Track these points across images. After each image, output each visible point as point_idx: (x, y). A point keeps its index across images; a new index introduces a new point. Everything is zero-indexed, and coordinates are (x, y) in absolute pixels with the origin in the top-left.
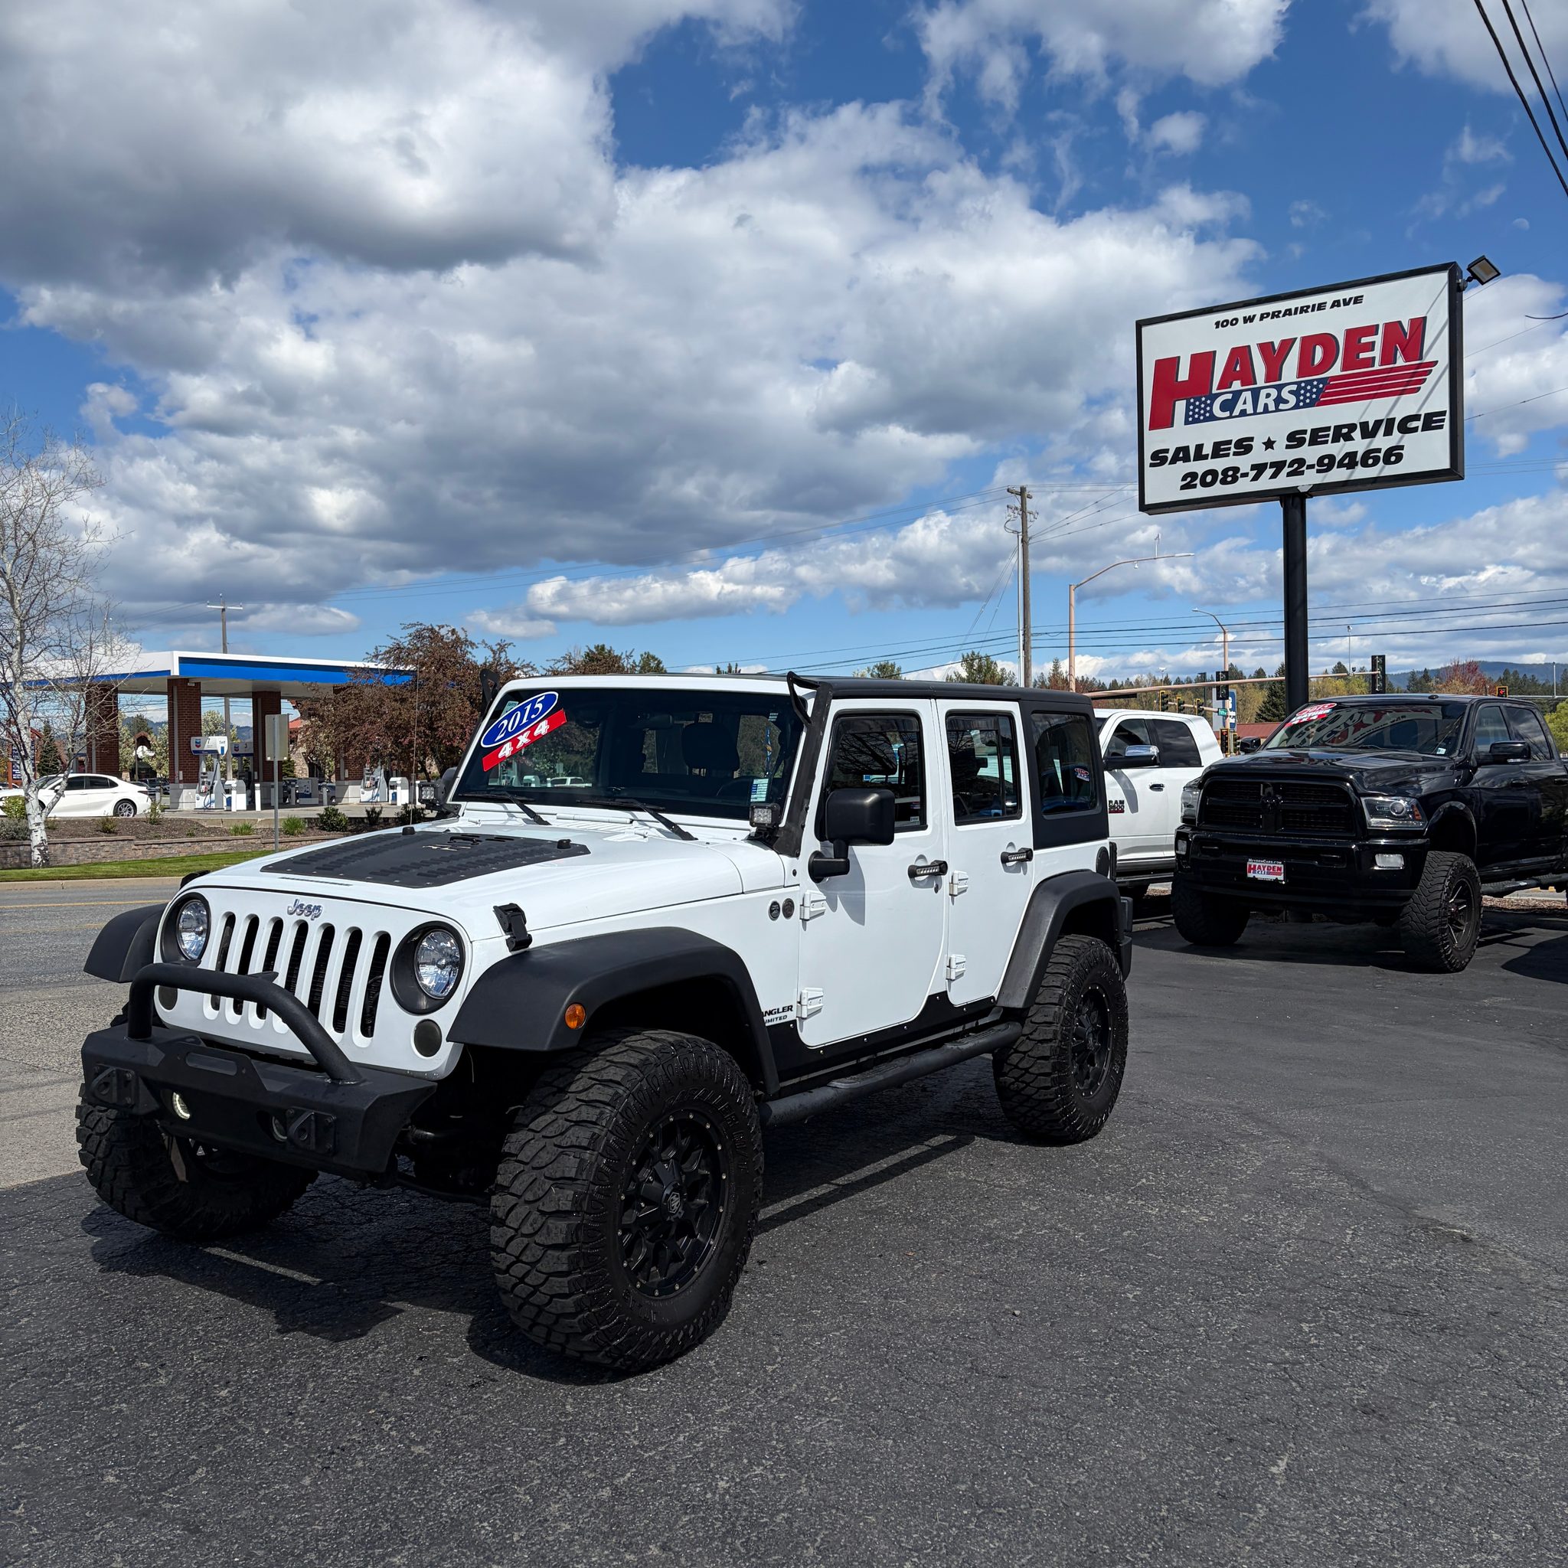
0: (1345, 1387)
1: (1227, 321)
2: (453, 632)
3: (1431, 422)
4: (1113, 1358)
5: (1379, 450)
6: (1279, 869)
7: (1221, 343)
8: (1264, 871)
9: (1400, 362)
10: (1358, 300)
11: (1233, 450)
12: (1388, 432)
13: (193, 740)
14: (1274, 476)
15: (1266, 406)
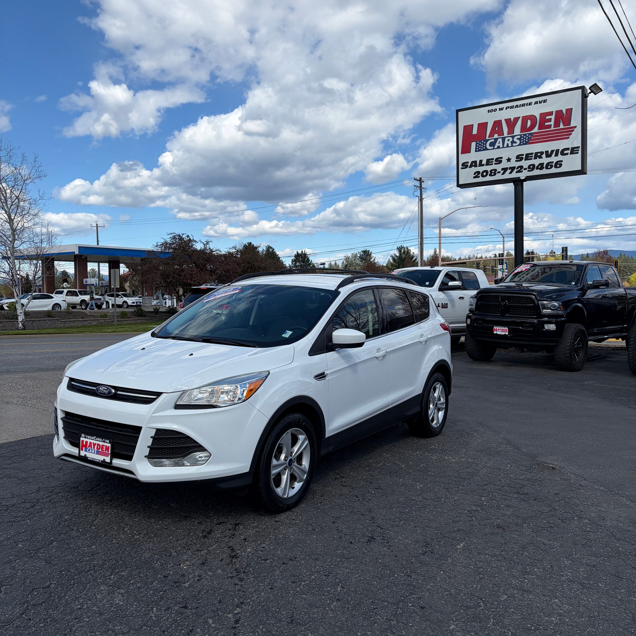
0: (492, 519)
1: (492, 110)
2: (188, 236)
3: (573, 151)
4: (406, 509)
5: (553, 162)
6: (506, 330)
7: (490, 120)
8: (500, 331)
9: (562, 126)
10: (545, 101)
11: (494, 162)
12: (556, 155)
13: (85, 280)
14: (511, 173)
15: (508, 144)
